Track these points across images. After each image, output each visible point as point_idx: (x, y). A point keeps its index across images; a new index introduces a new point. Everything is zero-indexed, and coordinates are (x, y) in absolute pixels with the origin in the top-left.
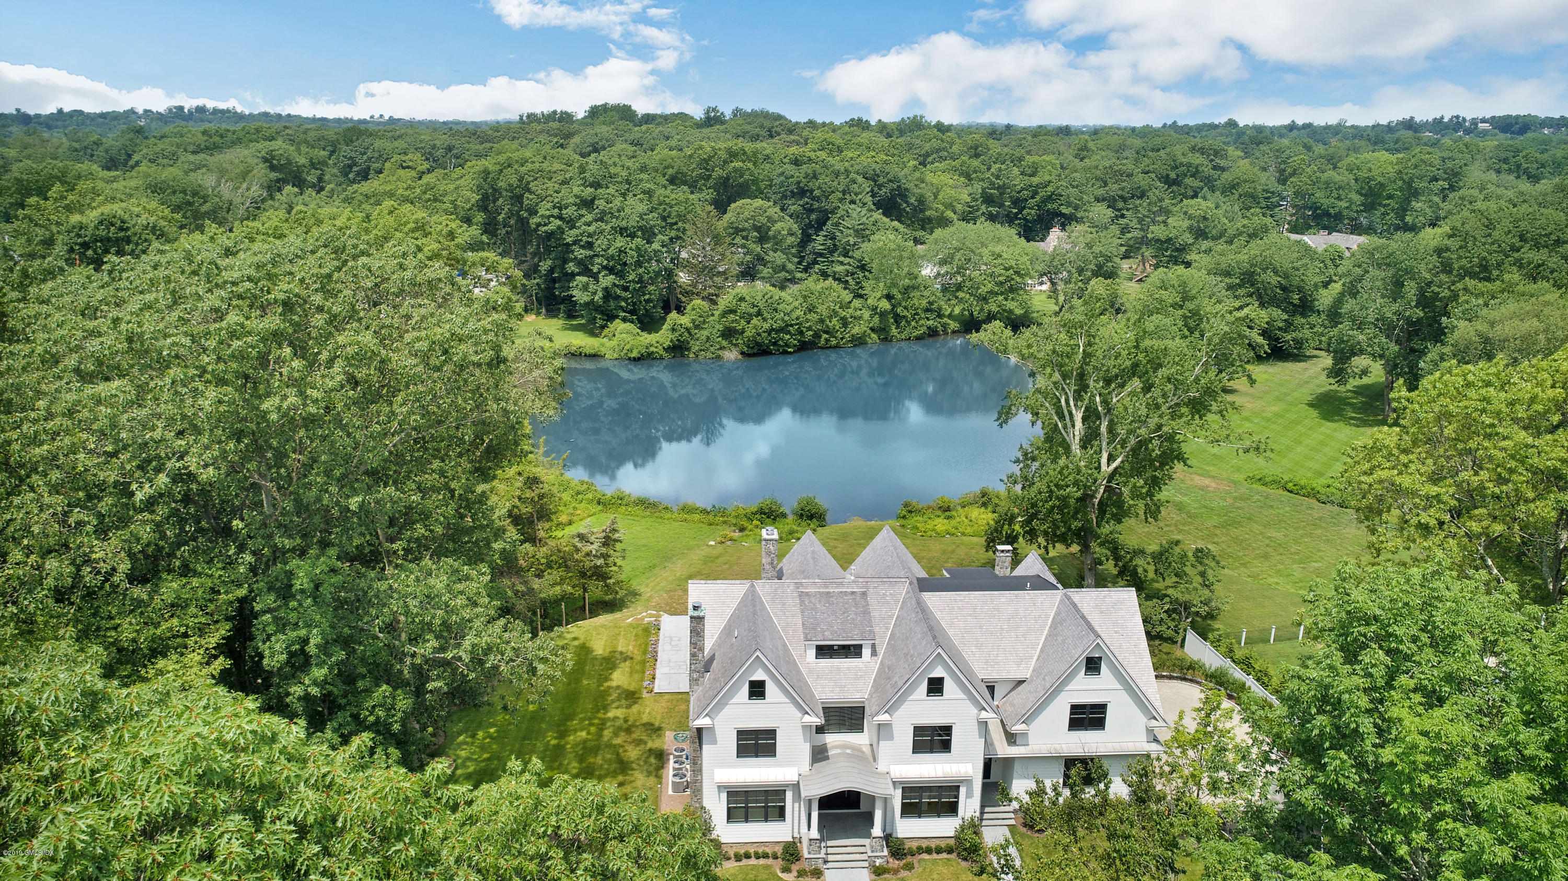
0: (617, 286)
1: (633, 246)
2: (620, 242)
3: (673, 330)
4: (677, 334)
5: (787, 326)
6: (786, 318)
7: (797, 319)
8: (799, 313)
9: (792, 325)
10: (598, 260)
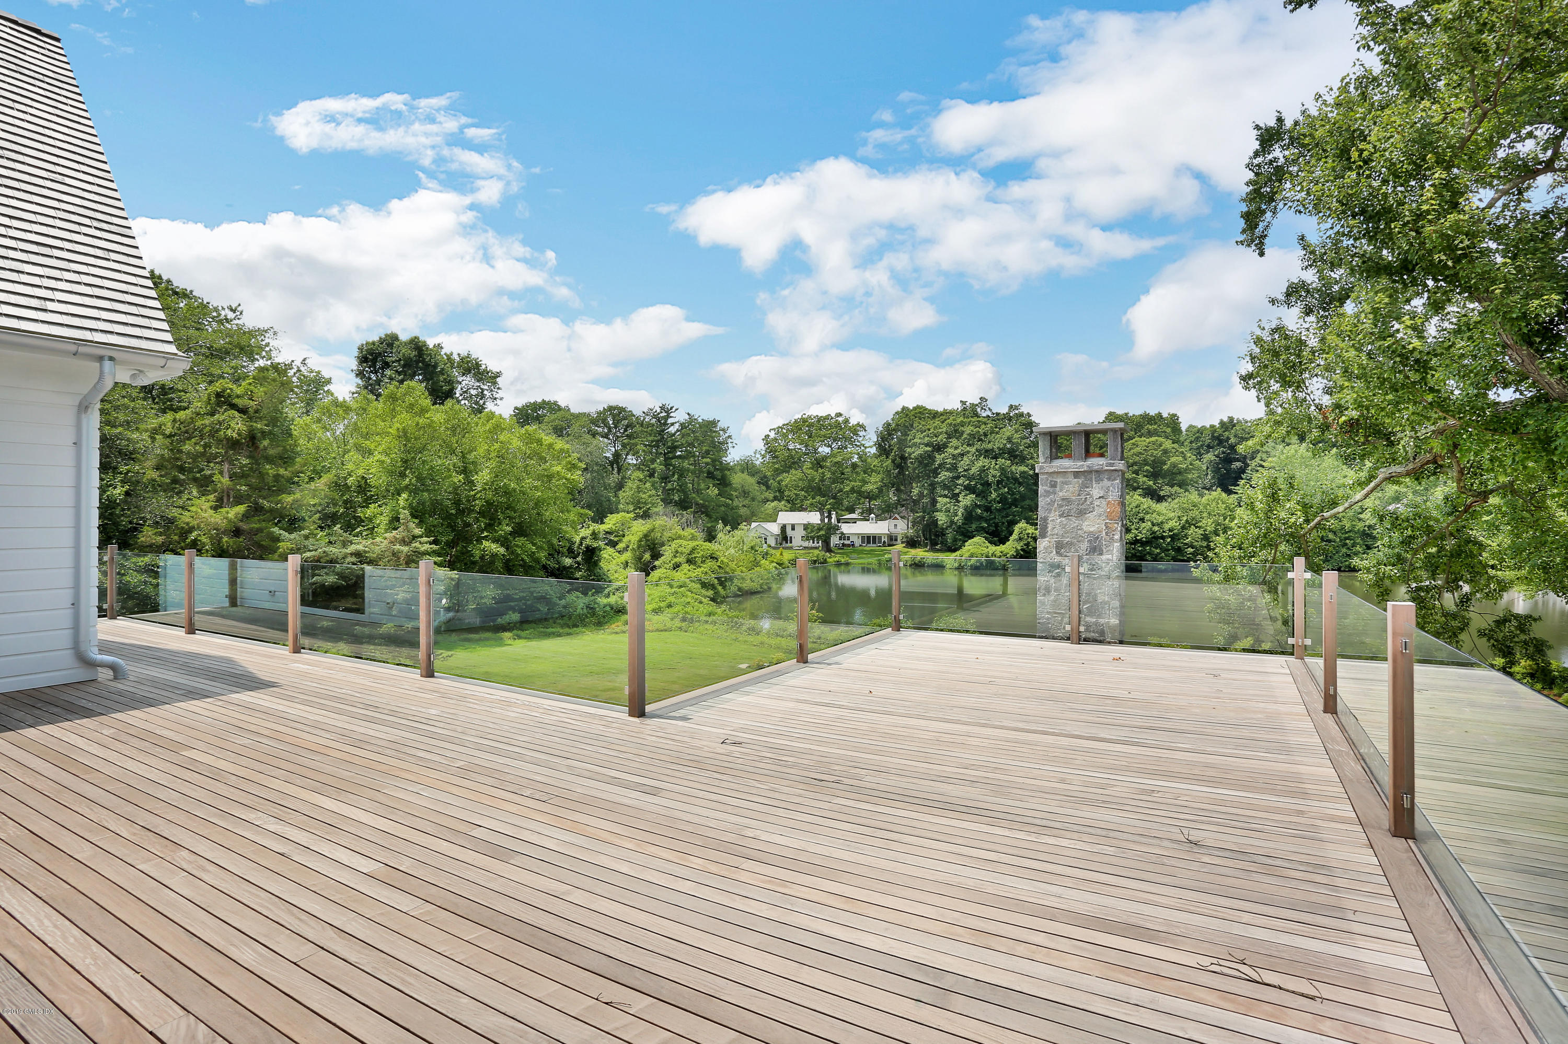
0: (979, 507)
1: (997, 467)
2: (982, 462)
3: (1020, 539)
4: (1022, 544)
5: (1156, 538)
6: (1156, 528)
7: (1170, 530)
8: (1171, 524)
9: (1163, 538)
10: (960, 481)
